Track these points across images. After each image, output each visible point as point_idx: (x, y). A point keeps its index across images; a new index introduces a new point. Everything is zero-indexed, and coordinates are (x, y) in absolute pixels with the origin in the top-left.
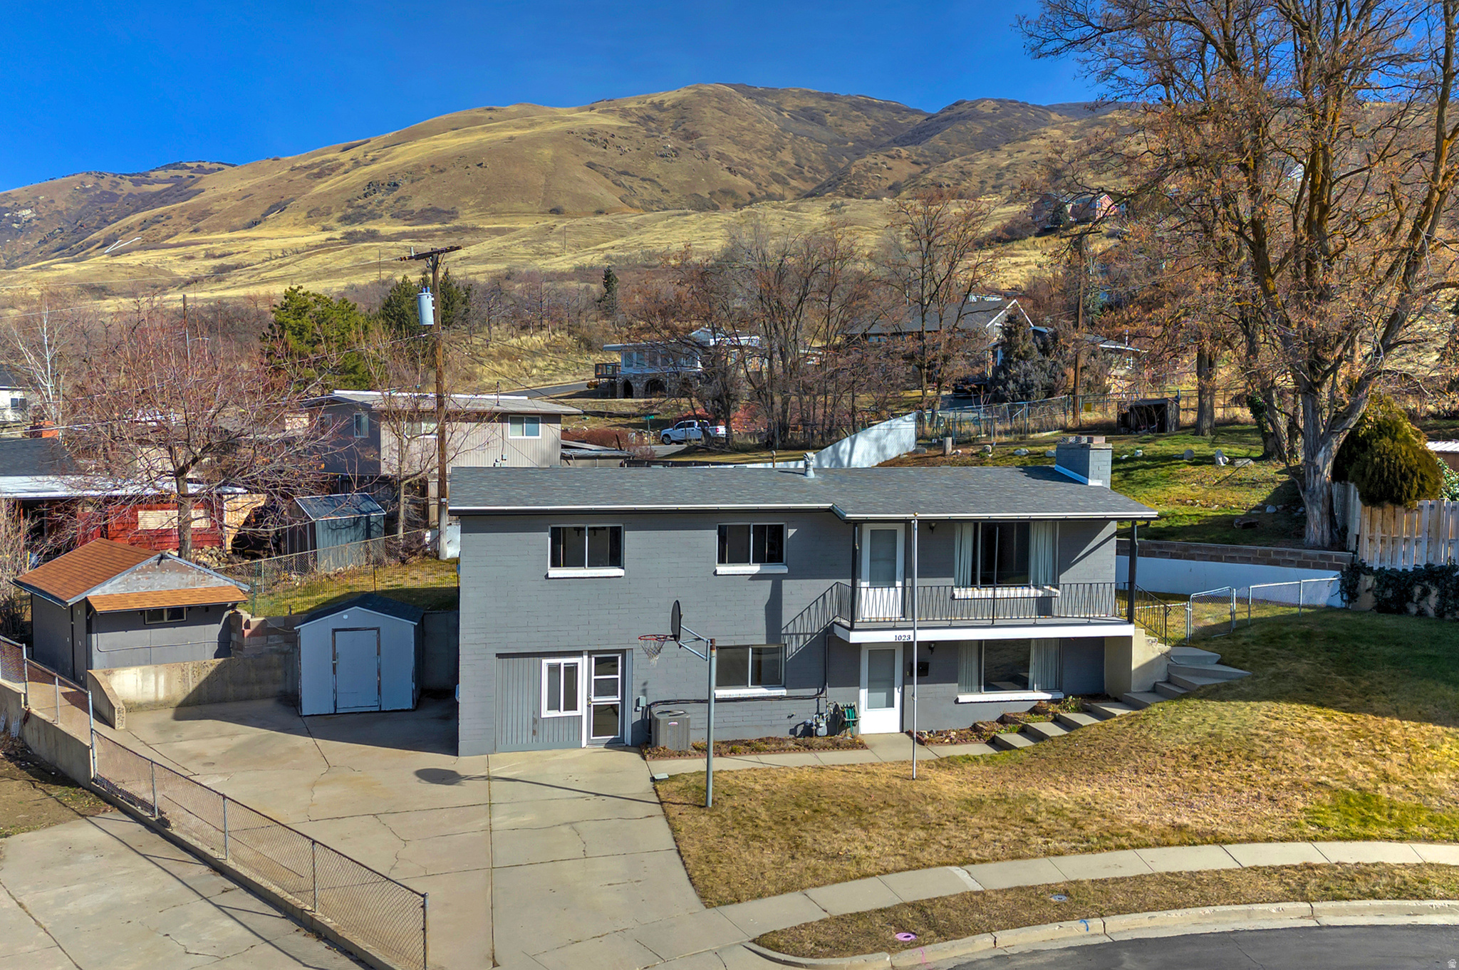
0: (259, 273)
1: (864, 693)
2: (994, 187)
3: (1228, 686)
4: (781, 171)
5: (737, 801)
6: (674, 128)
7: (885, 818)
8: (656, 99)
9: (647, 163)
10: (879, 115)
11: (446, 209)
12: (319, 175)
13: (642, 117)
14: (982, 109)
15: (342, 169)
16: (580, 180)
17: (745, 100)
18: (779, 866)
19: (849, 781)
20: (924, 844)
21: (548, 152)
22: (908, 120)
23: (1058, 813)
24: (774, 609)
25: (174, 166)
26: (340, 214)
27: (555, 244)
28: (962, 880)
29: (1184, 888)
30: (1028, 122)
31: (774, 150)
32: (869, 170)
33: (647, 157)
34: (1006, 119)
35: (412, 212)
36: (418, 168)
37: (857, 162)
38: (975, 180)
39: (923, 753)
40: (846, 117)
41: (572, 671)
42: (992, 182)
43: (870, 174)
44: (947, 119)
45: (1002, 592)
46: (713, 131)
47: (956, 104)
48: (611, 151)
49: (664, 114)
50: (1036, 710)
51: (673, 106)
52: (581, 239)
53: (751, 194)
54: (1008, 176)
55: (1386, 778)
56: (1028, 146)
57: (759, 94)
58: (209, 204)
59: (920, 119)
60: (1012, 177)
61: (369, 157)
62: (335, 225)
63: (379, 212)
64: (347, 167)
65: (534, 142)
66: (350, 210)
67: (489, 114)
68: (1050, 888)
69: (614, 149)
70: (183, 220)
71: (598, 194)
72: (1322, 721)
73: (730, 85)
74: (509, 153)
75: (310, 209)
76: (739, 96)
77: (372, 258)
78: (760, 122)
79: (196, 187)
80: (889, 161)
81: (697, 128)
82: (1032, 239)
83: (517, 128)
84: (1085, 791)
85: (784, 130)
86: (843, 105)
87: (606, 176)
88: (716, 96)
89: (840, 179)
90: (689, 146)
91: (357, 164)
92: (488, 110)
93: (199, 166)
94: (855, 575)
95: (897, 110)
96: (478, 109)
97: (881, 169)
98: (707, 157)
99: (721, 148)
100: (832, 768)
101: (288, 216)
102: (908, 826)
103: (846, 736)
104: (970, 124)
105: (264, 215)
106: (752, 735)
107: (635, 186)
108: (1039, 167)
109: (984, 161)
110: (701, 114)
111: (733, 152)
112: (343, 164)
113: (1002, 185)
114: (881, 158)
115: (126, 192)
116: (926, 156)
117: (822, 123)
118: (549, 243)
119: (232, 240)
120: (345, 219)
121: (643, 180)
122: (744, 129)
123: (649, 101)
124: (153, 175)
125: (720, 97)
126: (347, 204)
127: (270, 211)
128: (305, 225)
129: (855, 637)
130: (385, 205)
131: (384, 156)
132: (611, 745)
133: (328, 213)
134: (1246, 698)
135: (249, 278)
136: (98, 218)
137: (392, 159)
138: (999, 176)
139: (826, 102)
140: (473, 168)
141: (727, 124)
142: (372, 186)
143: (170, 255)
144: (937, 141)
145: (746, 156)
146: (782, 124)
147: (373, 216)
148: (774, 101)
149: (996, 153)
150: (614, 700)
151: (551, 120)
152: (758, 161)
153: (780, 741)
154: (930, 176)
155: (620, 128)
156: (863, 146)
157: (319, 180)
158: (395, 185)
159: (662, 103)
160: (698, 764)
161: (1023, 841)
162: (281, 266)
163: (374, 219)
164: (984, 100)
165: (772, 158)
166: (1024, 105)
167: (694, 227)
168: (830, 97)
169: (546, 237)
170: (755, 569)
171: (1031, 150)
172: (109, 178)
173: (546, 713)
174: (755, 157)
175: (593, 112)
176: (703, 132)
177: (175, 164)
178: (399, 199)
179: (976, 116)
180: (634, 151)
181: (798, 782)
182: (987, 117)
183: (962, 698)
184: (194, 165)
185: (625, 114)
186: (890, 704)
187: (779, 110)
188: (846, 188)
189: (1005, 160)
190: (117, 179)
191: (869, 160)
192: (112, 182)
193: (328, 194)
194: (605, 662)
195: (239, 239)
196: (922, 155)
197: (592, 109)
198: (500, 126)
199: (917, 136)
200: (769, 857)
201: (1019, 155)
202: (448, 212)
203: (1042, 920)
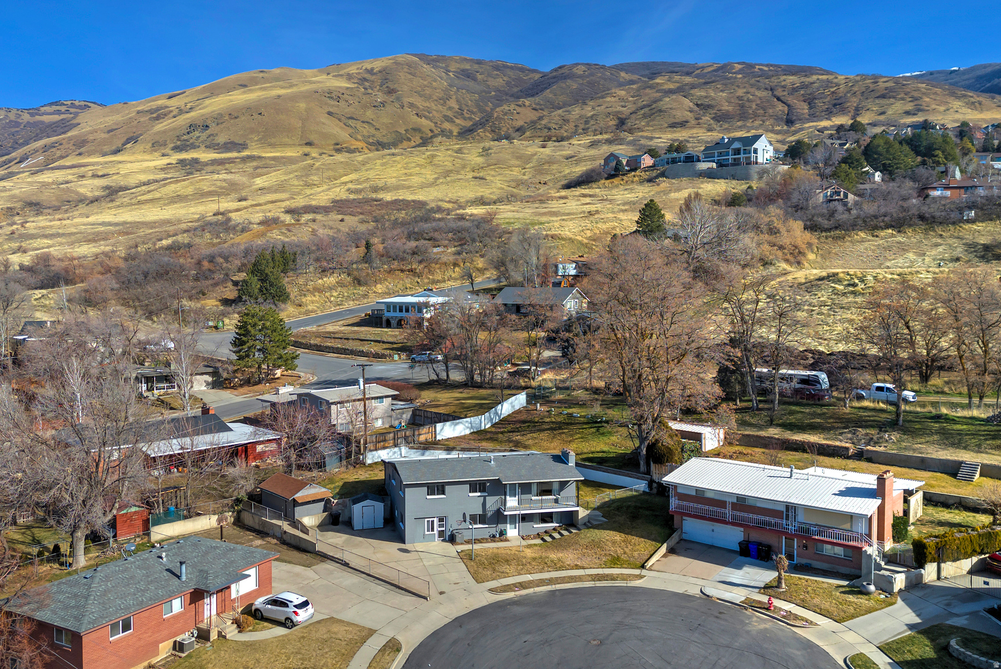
0: (136, 197)
1: (508, 525)
2: (583, 129)
3: (601, 525)
4: (449, 114)
5: (479, 558)
6: (381, 86)
7: (514, 563)
8: (369, 67)
9: (365, 111)
10: (510, 72)
11: (240, 142)
12: (157, 118)
13: (360, 79)
14: (577, 71)
15: (172, 114)
16: (324, 124)
17: (425, 66)
18: (491, 575)
19: (505, 552)
20: (522, 569)
21: (302, 105)
22: (529, 77)
23: (552, 561)
24: (484, 504)
25: (56, 103)
26: (172, 145)
27: (315, 178)
28: (529, 577)
29: (572, 579)
30: (605, 80)
31: (444, 100)
32: (505, 114)
33: (365, 107)
34: (592, 78)
35: (219, 144)
36: (221, 115)
37: (497, 109)
38: (572, 125)
39: (524, 543)
40: (489, 75)
41: (433, 522)
42: (582, 126)
43: (506, 117)
44: (554, 77)
45: (544, 497)
46: (405, 88)
47: (560, 67)
48: (342, 104)
49: (374, 77)
50: (555, 529)
51: (380, 72)
52: (330, 173)
53: (431, 131)
54: (592, 122)
55: (625, 553)
56: (605, 102)
57: (433, 60)
58: (86, 135)
59: (537, 76)
60: (594, 123)
61: (189, 106)
62: (171, 152)
63: (197, 144)
64: (174, 113)
65: (294, 98)
66: (179, 143)
67: (262, 75)
68: (546, 579)
69: (344, 103)
70: (71, 146)
71: (335, 133)
72: (618, 537)
73: (415, 55)
74: (278, 105)
75: (153, 141)
76: (421, 63)
77: (205, 188)
78: (435, 81)
79: (75, 122)
80: (517, 108)
81: (396, 86)
82: (603, 181)
83: (282, 88)
84: (560, 555)
85: (451, 86)
86: (488, 68)
87: (339, 120)
88: (407, 64)
89: (487, 121)
90: (391, 100)
91: (181, 112)
92: (262, 72)
93: (72, 103)
94: (505, 495)
95: (522, 70)
96: (255, 71)
97: (512, 113)
98: (402, 107)
99: (411, 100)
100: (500, 548)
101: (140, 147)
102: (518, 565)
103: (504, 537)
104: (569, 82)
105: (124, 144)
106: (479, 537)
107: (358, 127)
108: (611, 117)
109: (577, 112)
110: (398, 77)
111: (420, 103)
112: (171, 111)
113: (588, 128)
114: (513, 106)
115: (25, 121)
116: (541, 105)
117: (475, 79)
118: (312, 178)
119: (106, 163)
120: (177, 149)
121: (363, 122)
122: (425, 86)
123: (364, 68)
124: (42, 109)
125: (409, 65)
126: (176, 138)
127: (128, 142)
128: (151, 152)
129: (506, 513)
130: (201, 139)
131: (197, 106)
132: (442, 541)
133: (165, 144)
134: (604, 529)
135: (131, 199)
136: (12, 141)
137: (204, 108)
138: (587, 122)
139: (477, 65)
140: (256, 116)
141: (414, 83)
142: (192, 127)
143: (70, 174)
144: (548, 94)
145: (427, 104)
146: (449, 81)
147: (193, 147)
148: (444, 65)
149: (585, 106)
150: (444, 529)
151: (304, 82)
152: (435, 108)
153: (487, 539)
154: (543, 122)
155: (348, 88)
156: (502, 96)
157: (158, 122)
158: (207, 126)
159: (372, 69)
160: (469, 547)
161: (543, 568)
162: (149, 192)
163: (195, 148)
164: (577, 64)
165: (444, 104)
166: (603, 67)
167: (399, 166)
168: (479, 62)
169: (309, 173)
170: (479, 494)
171: (606, 105)
172: (14, 111)
173: (427, 533)
174: (433, 105)
175: (330, 77)
176: (399, 89)
177: (56, 102)
178: (210, 136)
179: (571, 76)
180: (357, 104)
181: (493, 553)
182: (580, 77)
183: (535, 526)
184: (69, 103)
185: (349, 77)
186: (515, 528)
187: (447, 71)
188: (491, 126)
189: (590, 112)
190: (19, 112)
191: (506, 107)
192: (16, 114)
193: (164, 132)
194: (441, 520)
195: (111, 162)
196: (538, 104)
197: (328, 74)
198: (271, 87)
199: (534, 90)
200: (489, 573)
201: (599, 108)
202: (241, 144)
203: (543, 586)
